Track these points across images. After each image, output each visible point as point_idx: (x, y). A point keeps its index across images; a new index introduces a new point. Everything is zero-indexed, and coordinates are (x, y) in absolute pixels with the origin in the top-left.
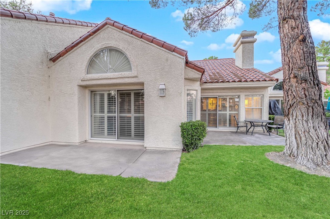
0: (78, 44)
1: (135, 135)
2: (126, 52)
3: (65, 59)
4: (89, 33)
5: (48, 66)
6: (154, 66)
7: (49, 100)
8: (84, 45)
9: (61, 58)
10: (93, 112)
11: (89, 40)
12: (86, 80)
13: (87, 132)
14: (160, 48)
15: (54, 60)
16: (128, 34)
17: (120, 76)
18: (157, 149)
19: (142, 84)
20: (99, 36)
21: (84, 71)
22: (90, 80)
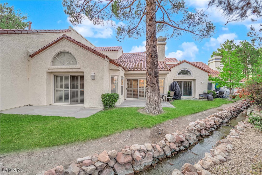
0: (46, 48)
1: (80, 101)
2: (74, 54)
3: (38, 56)
4: (53, 42)
5: (28, 60)
6: (89, 63)
7: (29, 80)
8: (50, 49)
9: (36, 55)
10: (56, 87)
11: (53, 46)
12: (51, 69)
13: (52, 99)
14: (92, 53)
15: (32, 56)
16: (75, 44)
17: (71, 68)
18: (91, 108)
19: (83, 72)
20: (59, 44)
21: (50, 64)
22: (53, 69)
